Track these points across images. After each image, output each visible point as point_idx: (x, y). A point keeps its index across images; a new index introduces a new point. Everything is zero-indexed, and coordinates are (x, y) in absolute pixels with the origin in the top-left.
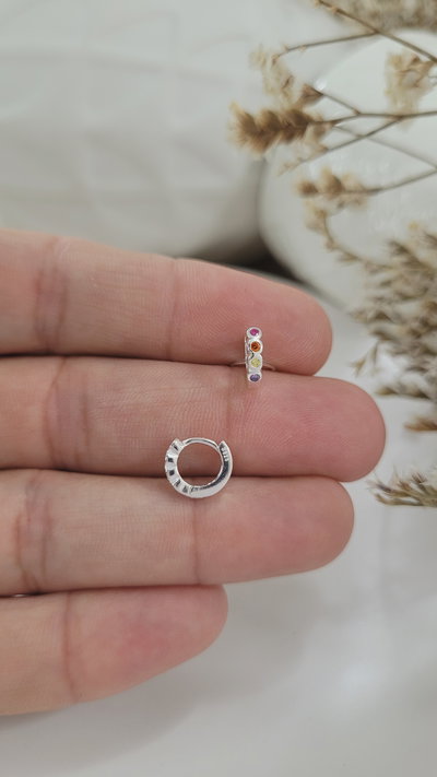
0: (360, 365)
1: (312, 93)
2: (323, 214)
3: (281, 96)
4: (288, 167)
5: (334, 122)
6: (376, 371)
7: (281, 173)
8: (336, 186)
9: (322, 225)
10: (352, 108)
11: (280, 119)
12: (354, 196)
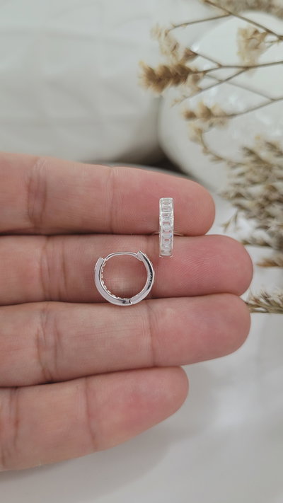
0: (226, 226)
1: (191, 54)
2: (200, 131)
3: (171, 56)
4: (176, 101)
5: (205, 72)
6: (237, 229)
7: (173, 105)
8: (208, 113)
9: (200, 138)
10: (216, 63)
11: (171, 70)
12: (220, 119)
